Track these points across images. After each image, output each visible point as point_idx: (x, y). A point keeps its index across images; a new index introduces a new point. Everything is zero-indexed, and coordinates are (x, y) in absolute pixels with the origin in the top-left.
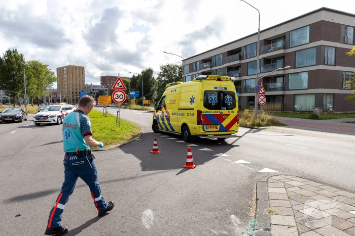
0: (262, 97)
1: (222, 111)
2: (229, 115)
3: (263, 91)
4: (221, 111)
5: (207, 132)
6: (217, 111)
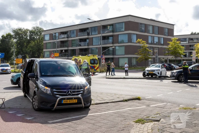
0: (104, 60)
2: (96, 66)
3: (104, 57)
6: (93, 65)
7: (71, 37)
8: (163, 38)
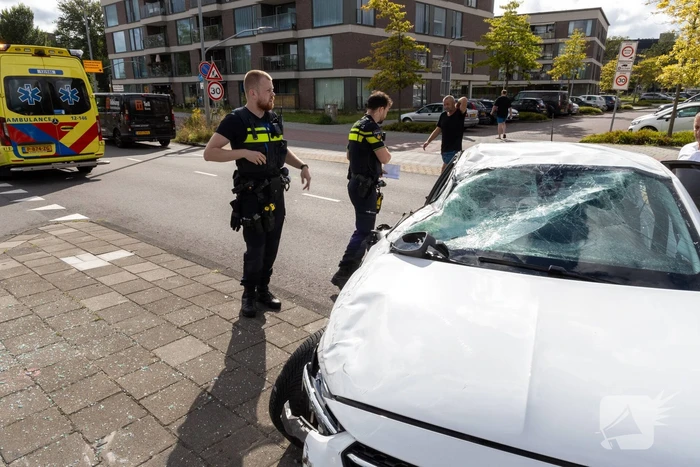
0: (215, 86)
1: (57, 117)
2: (75, 124)
3: (216, 73)
4: (52, 117)
5: (25, 158)
6: (43, 117)
7: (173, 13)
8: (463, 13)
